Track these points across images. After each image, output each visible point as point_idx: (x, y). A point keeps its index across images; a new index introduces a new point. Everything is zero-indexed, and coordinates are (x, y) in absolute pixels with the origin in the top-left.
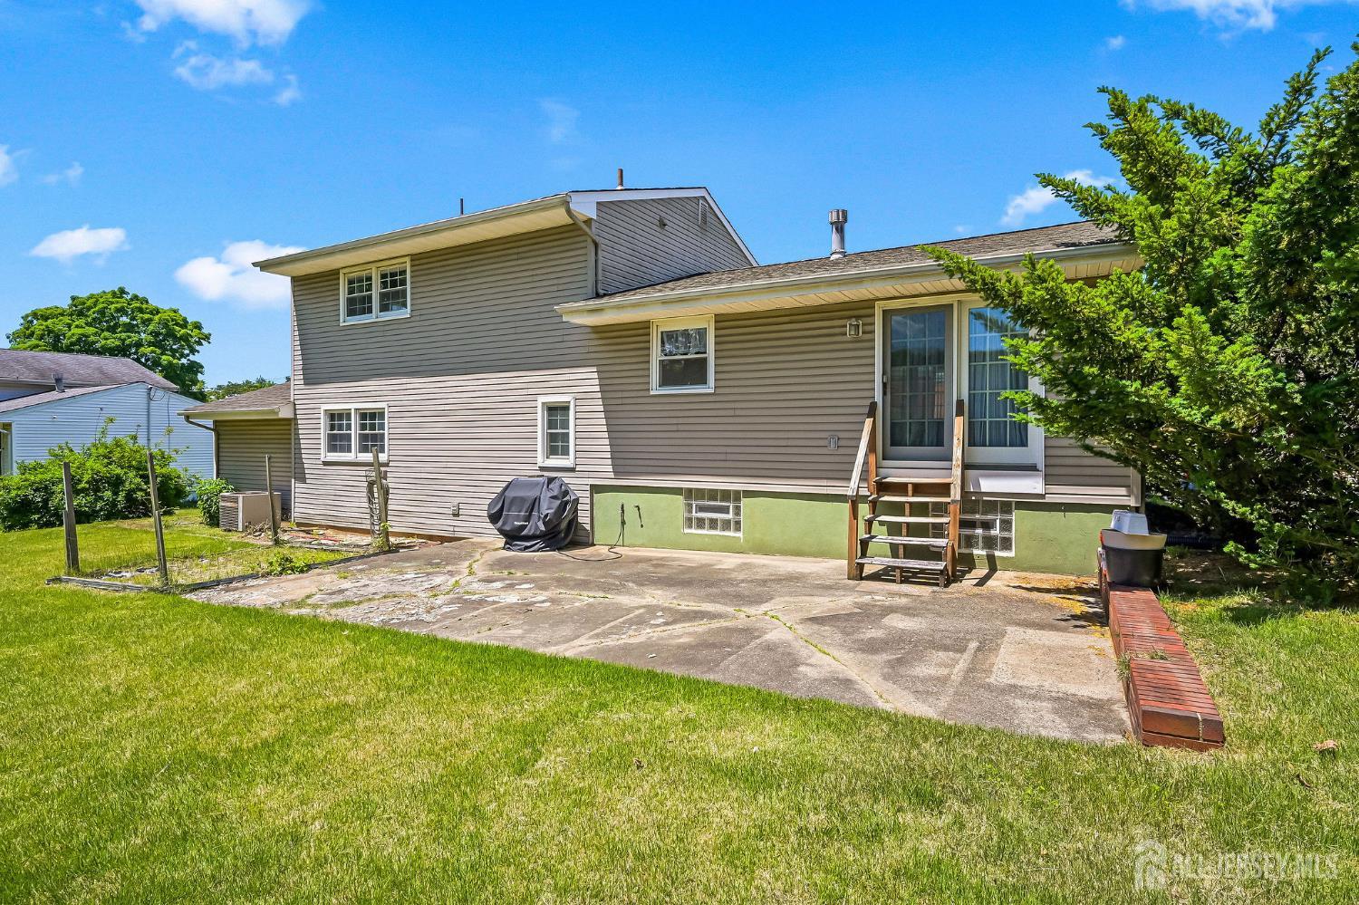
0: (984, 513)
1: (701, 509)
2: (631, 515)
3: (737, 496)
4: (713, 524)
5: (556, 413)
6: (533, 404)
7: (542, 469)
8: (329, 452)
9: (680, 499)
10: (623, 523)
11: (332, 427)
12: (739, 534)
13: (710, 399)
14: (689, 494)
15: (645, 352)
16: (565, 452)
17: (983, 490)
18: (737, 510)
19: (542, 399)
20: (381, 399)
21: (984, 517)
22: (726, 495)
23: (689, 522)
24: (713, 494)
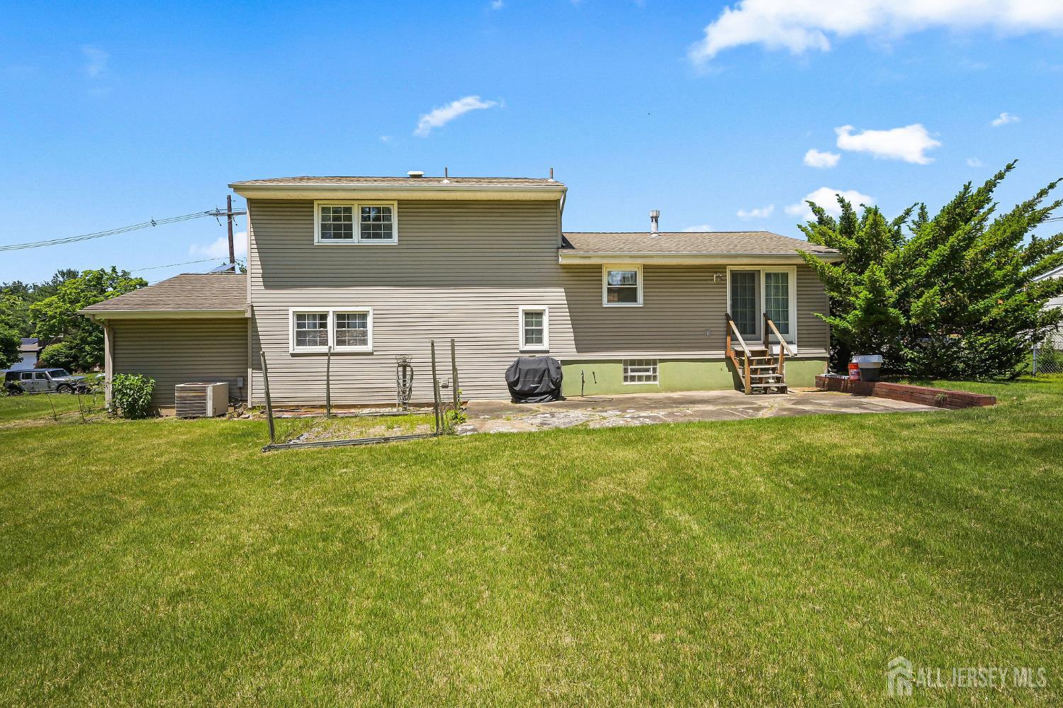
0: (773, 364)
1: (633, 371)
2: (588, 377)
3: (654, 362)
4: (640, 378)
5: (533, 317)
6: (516, 311)
7: (522, 352)
8: (297, 345)
9: (621, 366)
10: (583, 382)
11: (299, 326)
12: (657, 383)
13: (641, 310)
14: (626, 362)
15: (599, 282)
16: (540, 341)
17: (774, 353)
18: (655, 370)
19: (521, 308)
20: (367, 304)
21: (773, 366)
22: (648, 362)
23: (626, 379)
24: (640, 362)
